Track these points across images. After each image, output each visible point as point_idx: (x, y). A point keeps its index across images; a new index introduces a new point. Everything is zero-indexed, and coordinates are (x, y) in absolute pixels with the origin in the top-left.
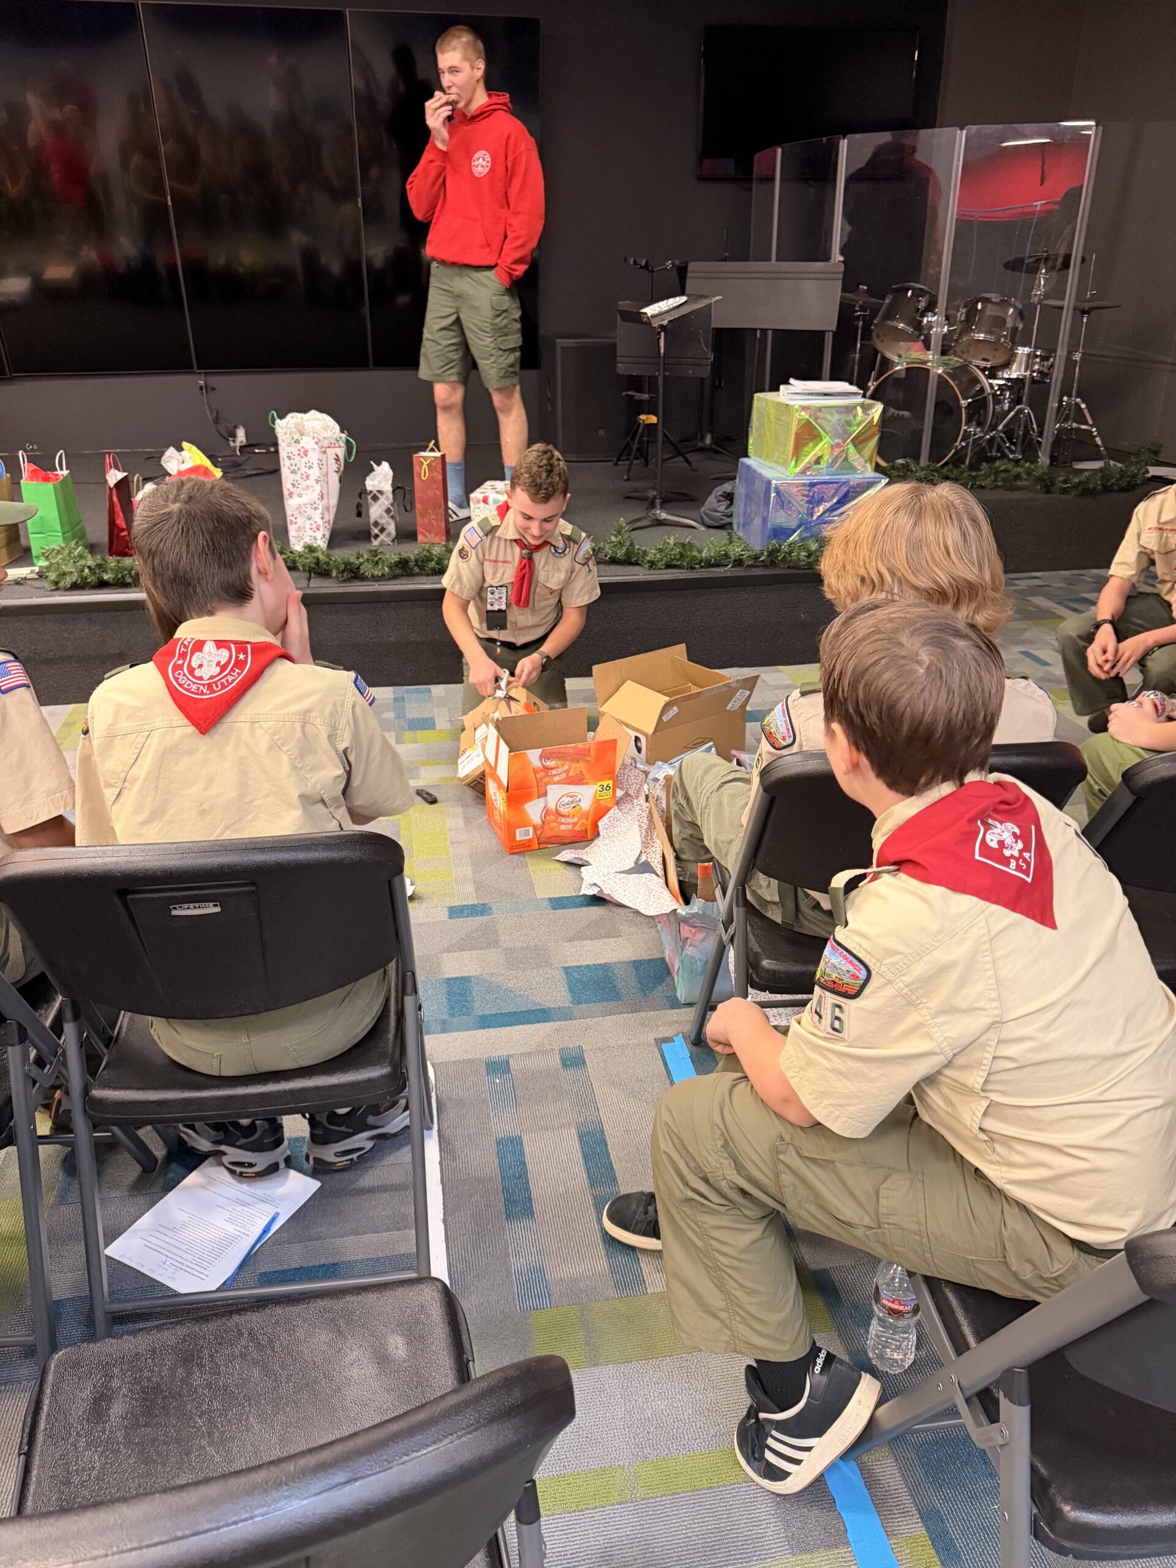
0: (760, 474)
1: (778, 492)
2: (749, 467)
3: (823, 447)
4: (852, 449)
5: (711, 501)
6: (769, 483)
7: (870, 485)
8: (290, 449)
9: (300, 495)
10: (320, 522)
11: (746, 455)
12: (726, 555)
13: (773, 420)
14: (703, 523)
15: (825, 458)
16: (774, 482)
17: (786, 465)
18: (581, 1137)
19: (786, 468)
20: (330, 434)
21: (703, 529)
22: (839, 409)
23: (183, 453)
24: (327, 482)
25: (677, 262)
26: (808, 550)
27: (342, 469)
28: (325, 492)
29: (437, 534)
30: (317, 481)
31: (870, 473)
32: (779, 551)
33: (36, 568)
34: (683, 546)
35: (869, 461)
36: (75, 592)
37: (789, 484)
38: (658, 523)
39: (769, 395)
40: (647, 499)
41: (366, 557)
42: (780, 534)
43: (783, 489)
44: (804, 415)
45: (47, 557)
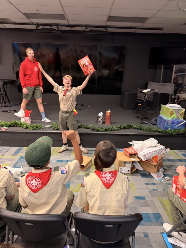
0: (163, 118)
1: (167, 122)
2: (161, 116)
3: (175, 115)
4: (180, 116)
5: (153, 120)
7: (183, 122)
11: (160, 114)
12: (157, 130)
13: (166, 110)
14: (151, 123)
15: (175, 117)
16: (166, 120)
19: (168, 118)
21: (151, 125)
22: (178, 109)
25: (146, 82)
26: (171, 131)
29: (108, 123)
31: (183, 120)
32: (166, 131)
33: (50, 126)
34: (150, 128)
35: (182, 118)
36: (56, 130)
37: (169, 121)
38: (144, 123)
39: (165, 106)
40: (140, 118)
41: (100, 128)
42: (167, 128)
43: (168, 121)
44: (172, 110)
45: (52, 124)
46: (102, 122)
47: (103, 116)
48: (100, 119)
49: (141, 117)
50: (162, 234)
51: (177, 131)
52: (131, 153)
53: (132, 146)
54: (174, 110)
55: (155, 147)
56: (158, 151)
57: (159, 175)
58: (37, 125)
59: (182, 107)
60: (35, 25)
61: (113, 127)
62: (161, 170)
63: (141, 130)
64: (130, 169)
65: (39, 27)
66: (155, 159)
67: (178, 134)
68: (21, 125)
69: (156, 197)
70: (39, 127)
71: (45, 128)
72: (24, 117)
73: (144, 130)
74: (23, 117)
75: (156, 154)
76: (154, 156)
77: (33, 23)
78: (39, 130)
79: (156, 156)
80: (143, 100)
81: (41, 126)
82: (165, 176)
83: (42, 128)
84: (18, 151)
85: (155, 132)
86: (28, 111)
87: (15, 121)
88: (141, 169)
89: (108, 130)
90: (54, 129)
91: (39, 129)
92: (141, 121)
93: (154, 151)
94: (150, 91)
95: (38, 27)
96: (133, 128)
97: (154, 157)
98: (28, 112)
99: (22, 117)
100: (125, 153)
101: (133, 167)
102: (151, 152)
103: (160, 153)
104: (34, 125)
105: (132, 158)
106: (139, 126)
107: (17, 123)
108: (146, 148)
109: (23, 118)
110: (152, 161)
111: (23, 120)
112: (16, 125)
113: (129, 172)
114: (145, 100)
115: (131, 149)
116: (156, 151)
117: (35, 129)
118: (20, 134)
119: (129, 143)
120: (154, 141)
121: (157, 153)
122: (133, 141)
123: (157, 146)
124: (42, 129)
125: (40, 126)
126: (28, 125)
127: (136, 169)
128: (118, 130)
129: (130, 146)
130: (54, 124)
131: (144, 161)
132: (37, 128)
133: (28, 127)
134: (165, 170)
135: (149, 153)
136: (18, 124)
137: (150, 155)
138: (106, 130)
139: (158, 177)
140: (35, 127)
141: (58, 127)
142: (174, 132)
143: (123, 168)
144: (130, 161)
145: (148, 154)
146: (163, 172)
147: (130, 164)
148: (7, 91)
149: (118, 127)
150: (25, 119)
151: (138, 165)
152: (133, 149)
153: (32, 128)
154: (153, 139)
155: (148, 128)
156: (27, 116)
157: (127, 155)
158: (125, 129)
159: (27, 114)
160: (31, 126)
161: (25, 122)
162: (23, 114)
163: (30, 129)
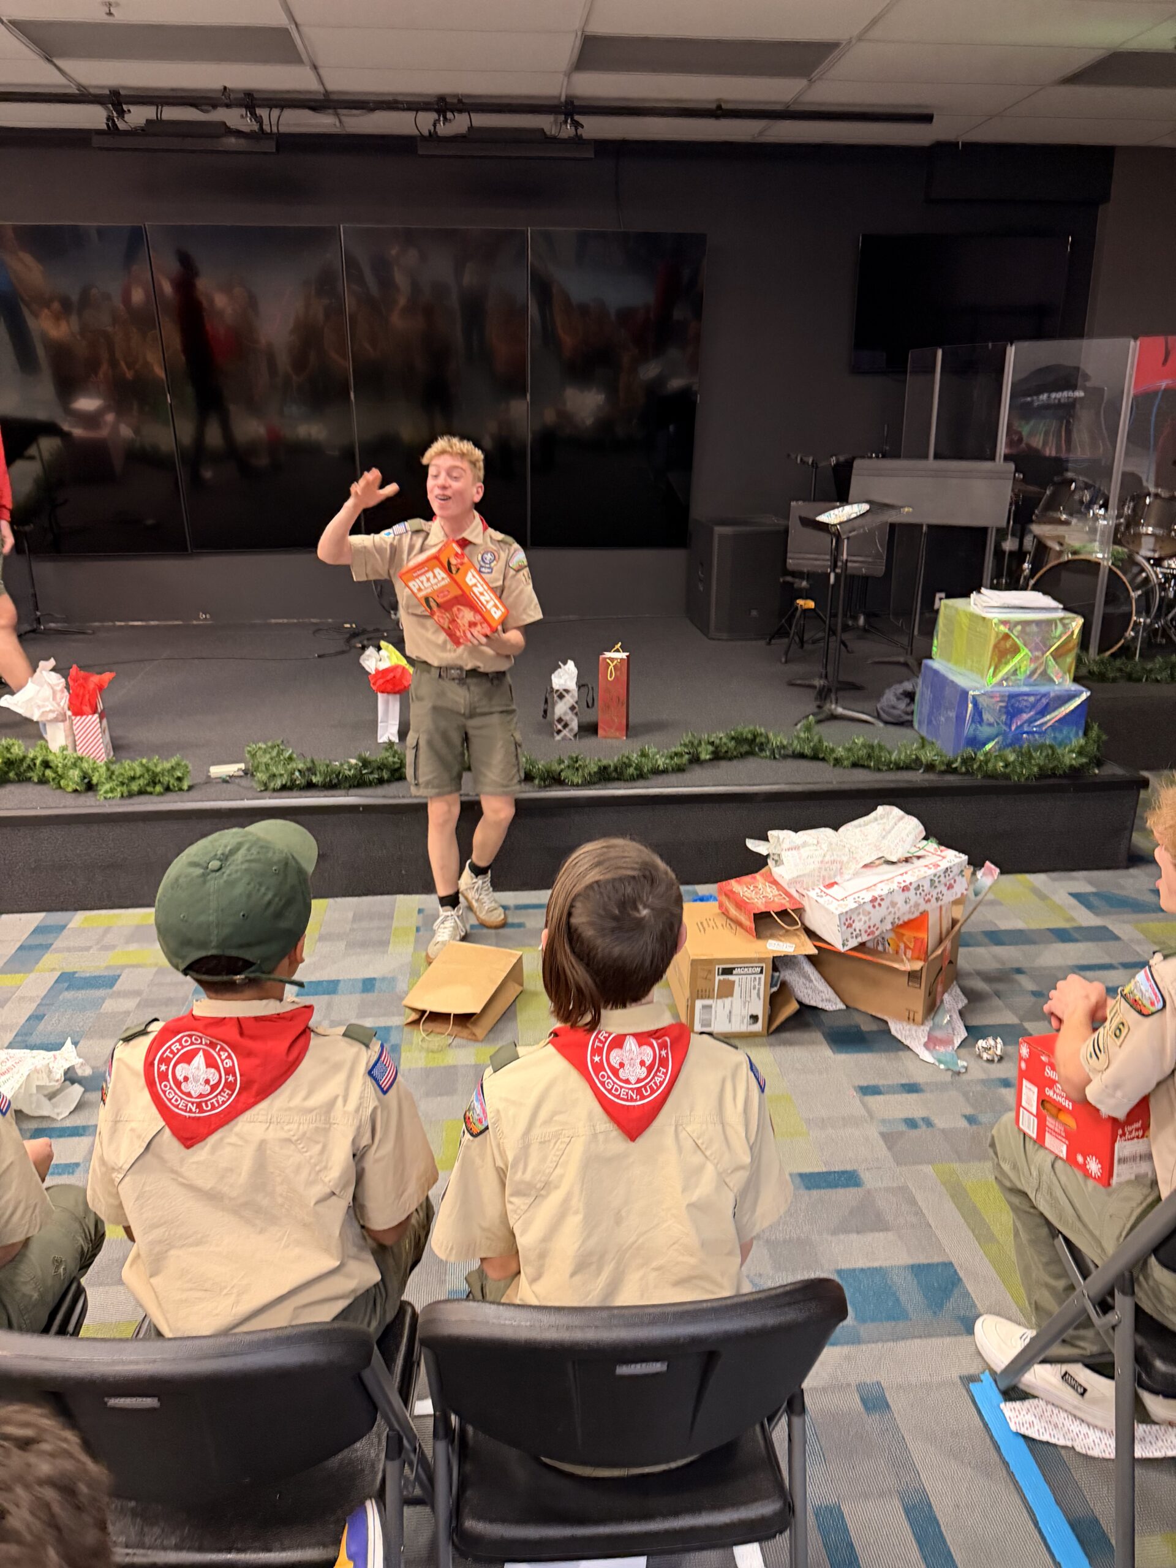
0: (952, 682)
1: (976, 703)
2: (936, 673)
3: (1022, 661)
4: (1052, 662)
5: (890, 697)
6: (964, 693)
7: (1071, 697)
11: (930, 657)
12: (918, 759)
13: (966, 629)
14: (879, 717)
15: (1022, 670)
16: (971, 693)
17: (982, 674)
18: (907, 1511)
19: (982, 677)
21: (881, 725)
22: (1038, 623)
23: (381, 652)
25: (842, 459)
26: (1005, 761)
29: (617, 729)
31: (1070, 686)
32: (973, 759)
33: (242, 766)
34: (872, 747)
35: (1069, 672)
36: (284, 794)
37: (989, 695)
38: (834, 717)
39: (958, 603)
40: (814, 687)
41: (566, 763)
42: (976, 743)
43: (980, 700)
44: (1003, 629)
45: (253, 756)
46: (574, 725)
47: (580, 686)
48: (561, 709)
49: (818, 682)
50: (972, 1386)
51: (1039, 757)
52: (760, 906)
53: (770, 861)
54: (1019, 628)
55: (907, 860)
56: (927, 885)
57: (938, 1034)
58: (156, 766)
59: (1065, 609)
60: (102, 105)
61: (644, 755)
62: (953, 1000)
63: (823, 759)
64: (759, 1007)
65: (127, 114)
66: (908, 934)
67: (1043, 774)
68: (48, 773)
69: (928, 1169)
70: (165, 779)
71: (209, 781)
72: (64, 721)
73: (837, 762)
74: (56, 720)
75: (917, 905)
76: (906, 918)
77: (81, 87)
78: (170, 796)
79: (917, 914)
80: (829, 574)
81: (179, 774)
82: (974, 1033)
83: (185, 787)
84: (40, 940)
85: (907, 767)
86: (86, 679)
87: (8, 749)
88: (829, 1000)
89: (614, 775)
90: (265, 784)
91: (168, 789)
92: (819, 707)
93: (905, 889)
94: (868, 518)
96: (773, 753)
97: (907, 924)
98: (91, 686)
99: (51, 716)
100: (725, 913)
101: (778, 995)
102: (885, 892)
103: (937, 899)
104: (131, 766)
105: (772, 936)
106: (809, 740)
107: (22, 759)
108: (856, 874)
109: (61, 725)
110: (890, 950)
111: (57, 739)
112: (12, 775)
113: (758, 1027)
114: (837, 576)
115: (760, 886)
116: (912, 888)
117: (141, 792)
118: (45, 833)
119: (753, 845)
120: (901, 824)
121: (921, 901)
122: (771, 834)
123: (919, 857)
124: (190, 788)
125: (173, 768)
126: (94, 769)
127: (800, 1003)
128: (680, 769)
129: (759, 862)
130: (265, 751)
131: (842, 950)
132: (154, 782)
133: (97, 785)
134: (973, 997)
135: (874, 900)
136: (25, 765)
137: (877, 914)
138: (605, 775)
139: (931, 1043)
140: (142, 782)
141: (294, 774)
142: (1022, 763)
143: (720, 1001)
144: (760, 960)
145: (869, 907)
146: (961, 1013)
147: (763, 976)
149: (679, 749)
150: (71, 730)
151: (811, 981)
152: (775, 883)
153: (123, 784)
154: (896, 812)
155: (864, 745)
157: (739, 924)
158: (723, 764)
159: (84, 696)
160: (113, 773)
161: (70, 748)
162: (58, 696)
163: (106, 792)
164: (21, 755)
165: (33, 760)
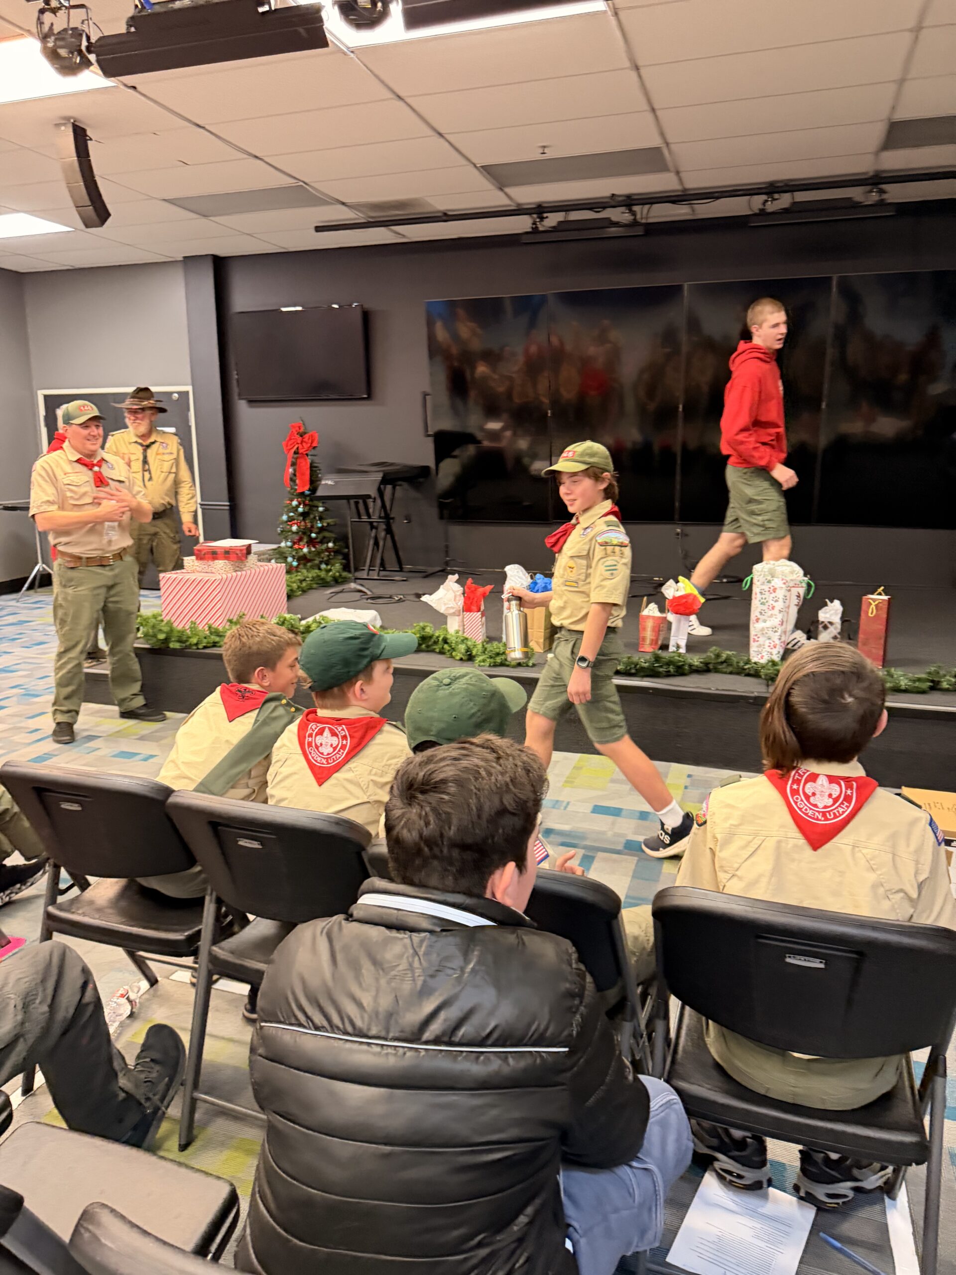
8: (763, 587)
9: (765, 621)
10: (777, 642)
20: (794, 577)
23: (678, 584)
24: (788, 613)
27: (800, 604)
28: (785, 620)
30: (780, 611)
60: (530, 214)
65: (545, 220)
68: (446, 646)
72: (459, 616)
74: (454, 614)
77: (519, 205)
78: (520, 668)
83: (530, 664)
86: (476, 589)
87: (423, 628)
91: (519, 664)
95: (542, 219)
98: (478, 594)
99: (452, 611)
107: (431, 637)
109: (457, 617)
111: (453, 625)
117: (502, 665)
124: (534, 665)
126: (475, 646)
133: (474, 657)
136: (432, 640)
140: (503, 657)
148: (392, 516)
150: (463, 621)
153: (491, 657)
156: (474, 608)
159: (473, 599)
160: (486, 649)
161: (461, 633)
162: (457, 599)
163: (480, 662)
164: (431, 632)
165: (438, 637)
